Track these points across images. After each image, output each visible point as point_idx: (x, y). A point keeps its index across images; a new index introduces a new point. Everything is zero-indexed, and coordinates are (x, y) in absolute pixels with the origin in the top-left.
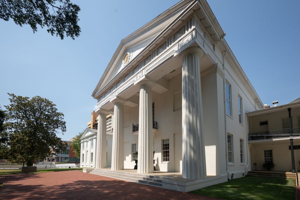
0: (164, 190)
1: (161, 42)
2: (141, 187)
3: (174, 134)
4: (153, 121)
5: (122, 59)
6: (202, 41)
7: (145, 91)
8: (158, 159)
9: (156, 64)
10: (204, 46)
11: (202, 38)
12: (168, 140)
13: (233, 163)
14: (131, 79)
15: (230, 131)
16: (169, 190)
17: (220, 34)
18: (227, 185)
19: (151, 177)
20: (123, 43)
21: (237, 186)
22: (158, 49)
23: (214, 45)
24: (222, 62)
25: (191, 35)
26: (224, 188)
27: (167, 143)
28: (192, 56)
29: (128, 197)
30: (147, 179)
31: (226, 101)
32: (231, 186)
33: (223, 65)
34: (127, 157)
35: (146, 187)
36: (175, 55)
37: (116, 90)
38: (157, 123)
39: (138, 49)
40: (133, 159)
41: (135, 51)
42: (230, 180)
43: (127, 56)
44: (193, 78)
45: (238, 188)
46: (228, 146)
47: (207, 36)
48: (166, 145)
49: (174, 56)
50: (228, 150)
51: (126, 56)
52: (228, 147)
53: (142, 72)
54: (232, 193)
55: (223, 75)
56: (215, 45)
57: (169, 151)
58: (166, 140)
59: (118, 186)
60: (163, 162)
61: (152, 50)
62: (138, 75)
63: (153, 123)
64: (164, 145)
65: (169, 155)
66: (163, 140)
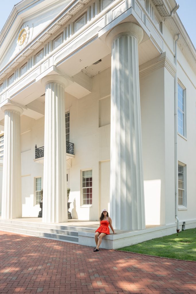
0: (82, 247)
1: (79, 11)
2: (46, 244)
3: (100, 163)
4: (68, 143)
5: (16, 38)
6: (143, 14)
7: (53, 93)
8: (75, 201)
9: (71, 48)
10: (145, 23)
11: (143, 9)
12: (91, 171)
13: (186, 206)
14: (31, 72)
15: (183, 159)
16: (89, 247)
17: (170, 6)
18: (174, 238)
19: (63, 228)
20: (16, 12)
21: (188, 239)
22: (74, 23)
23: (161, 23)
24: (173, 52)
25: (125, 3)
26: (169, 243)
27: (89, 177)
28: (127, 38)
29: (23, 258)
30: (57, 231)
31: (177, 113)
32: (181, 239)
33: (175, 57)
34: (27, 199)
35: (54, 243)
36: (101, 33)
37: (7, 90)
38: (73, 144)
39: (43, 23)
40: (37, 201)
41: (38, 25)
42: (180, 231)
43: (24, 33)
44: (127, 72)
45: (189, 242)
46: (179, 182)
47: (151, 7)
48: (87, 179)
49: (99, 37)
50: (179, 187)
51: (22, 32)
52: (179, 184)
53: (49, 61)
54: (179, 249)
55: (173, 72)
56: (163, 22)
57: (91, 189)
58: (87, 171)
59: (9, 242)
60: (83, 206)
61: (64, 25)
62: (42, 65)
63: (67, 144)
64: (84, 180)
65: (91, 195)
66: (83, 172)
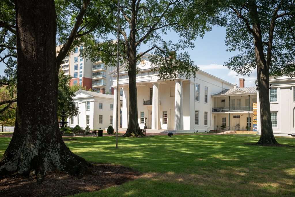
3: (170, 109)
12: (167, 112)
13: (199, 125)
27: (166, 114)
40: (141, 122)
42: (195, 132)
46: (196, 117)
48: (165, 115)
50: (196, 119)
53: (155, 77)
55: (194, 84)
57: (167, 118)
58: (165, 112)
60: (163, 124)
62: (152, 77)
64: (164, 114)
65: (167, 120)
